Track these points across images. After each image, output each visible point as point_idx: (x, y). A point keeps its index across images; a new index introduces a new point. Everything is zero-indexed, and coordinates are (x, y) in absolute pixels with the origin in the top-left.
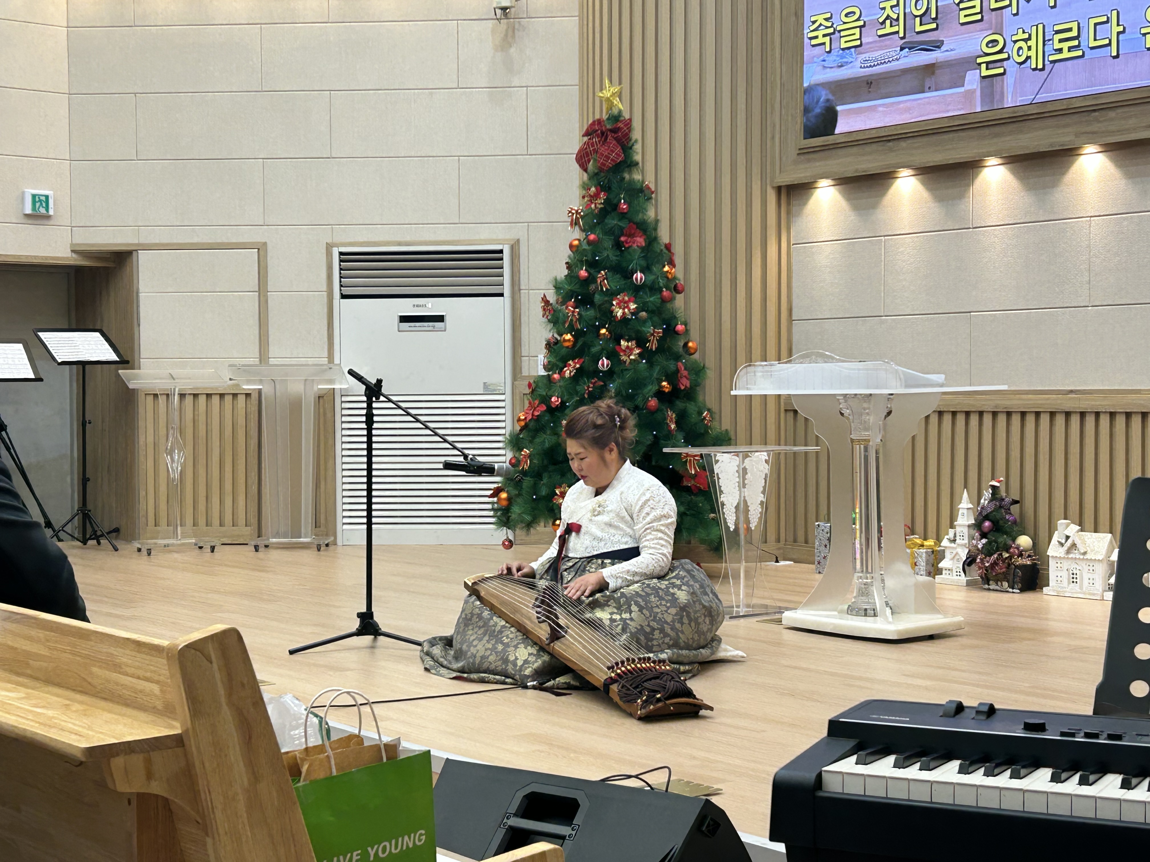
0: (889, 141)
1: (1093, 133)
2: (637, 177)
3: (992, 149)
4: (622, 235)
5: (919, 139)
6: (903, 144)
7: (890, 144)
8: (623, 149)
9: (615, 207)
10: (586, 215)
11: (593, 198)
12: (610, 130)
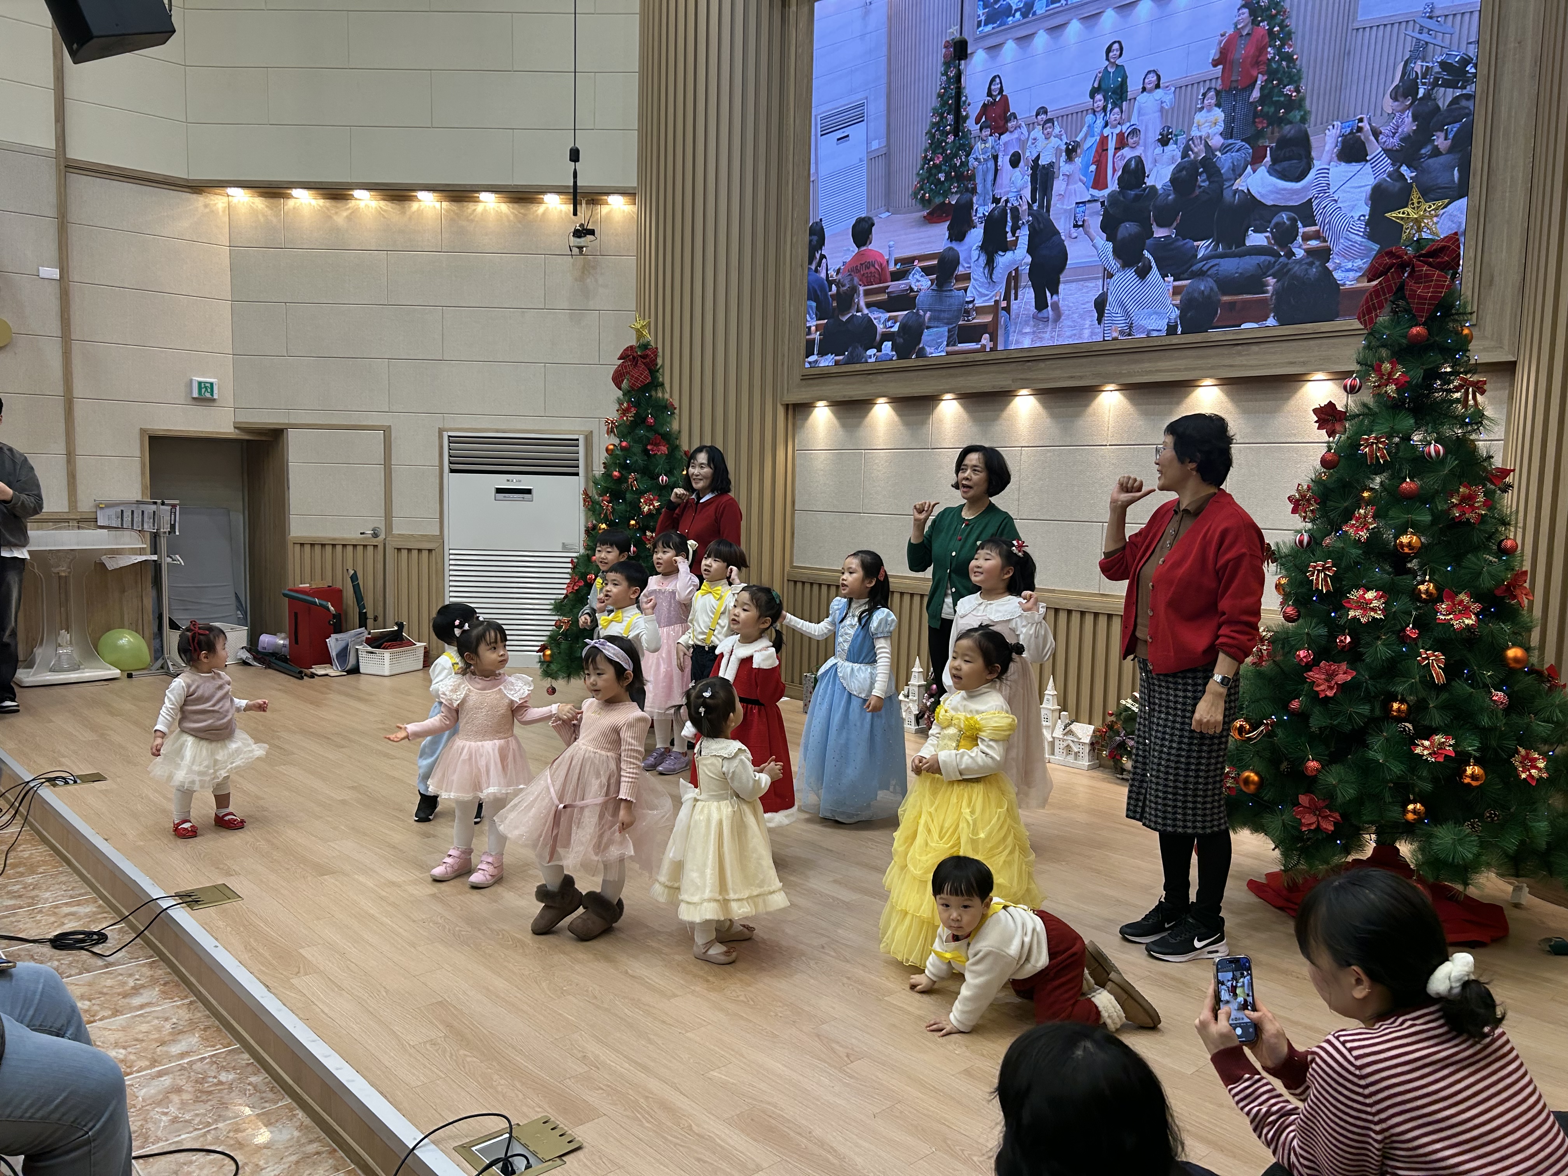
0: (869, 374)
1: (1026, 379)
2: (660, 395)
3: (947, 387)
4: (649, 443)
7: (870, 377)
8: (650, 372)
9: (644, 420)
10: (620, 425)
11: (625, 412)
12: (640, 356)
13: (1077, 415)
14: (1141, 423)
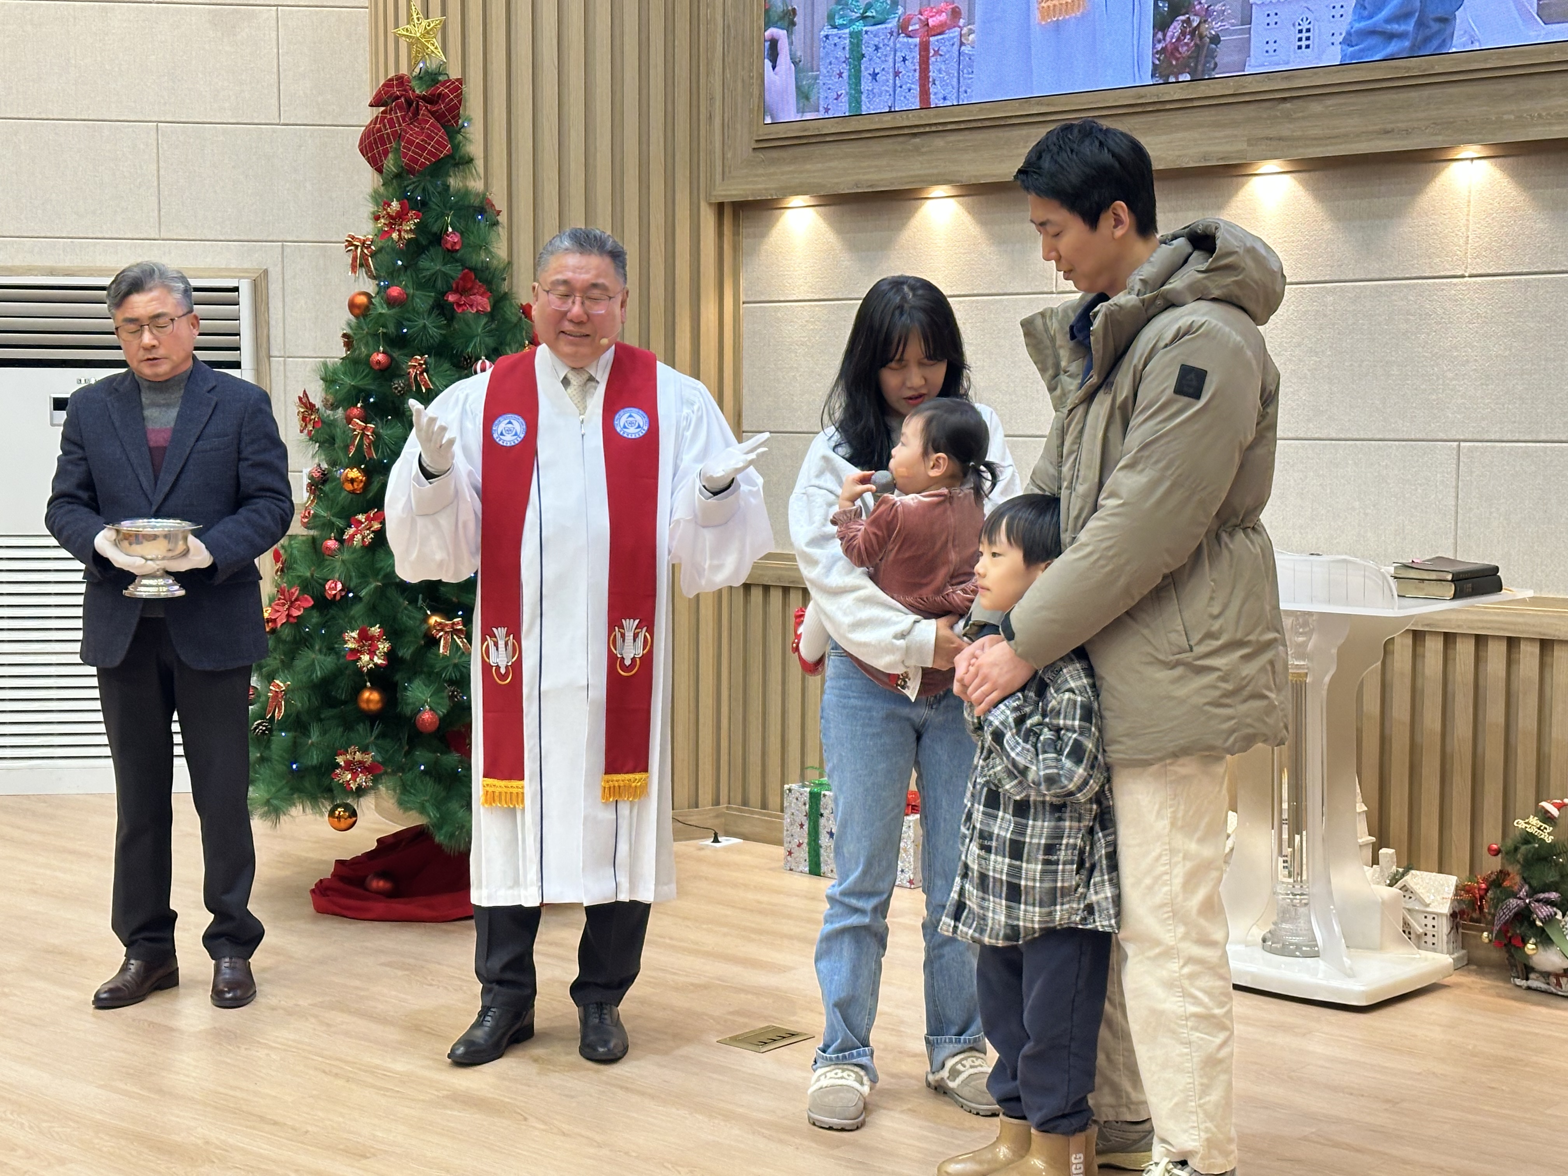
0: (915, 135)
1: (1280, 139)
2: (476, 185)
4: (450, 290)
5: (967, 135)
6: (939, 142)
7: (917, 140)
8: (447, 133)
9: (438, 239)
10: (380, 250)
11: (395, 220)
12: (424, 98)
13: (1396, 213)
14: (1541, 225)
